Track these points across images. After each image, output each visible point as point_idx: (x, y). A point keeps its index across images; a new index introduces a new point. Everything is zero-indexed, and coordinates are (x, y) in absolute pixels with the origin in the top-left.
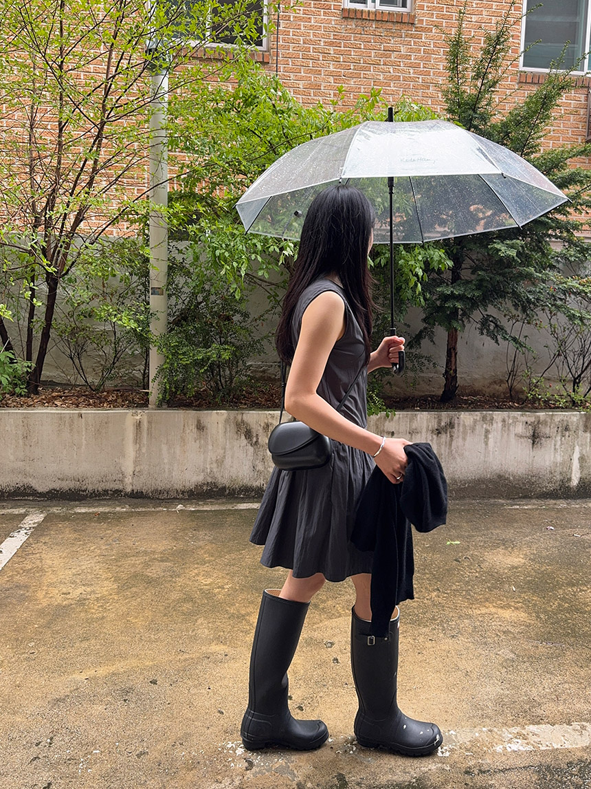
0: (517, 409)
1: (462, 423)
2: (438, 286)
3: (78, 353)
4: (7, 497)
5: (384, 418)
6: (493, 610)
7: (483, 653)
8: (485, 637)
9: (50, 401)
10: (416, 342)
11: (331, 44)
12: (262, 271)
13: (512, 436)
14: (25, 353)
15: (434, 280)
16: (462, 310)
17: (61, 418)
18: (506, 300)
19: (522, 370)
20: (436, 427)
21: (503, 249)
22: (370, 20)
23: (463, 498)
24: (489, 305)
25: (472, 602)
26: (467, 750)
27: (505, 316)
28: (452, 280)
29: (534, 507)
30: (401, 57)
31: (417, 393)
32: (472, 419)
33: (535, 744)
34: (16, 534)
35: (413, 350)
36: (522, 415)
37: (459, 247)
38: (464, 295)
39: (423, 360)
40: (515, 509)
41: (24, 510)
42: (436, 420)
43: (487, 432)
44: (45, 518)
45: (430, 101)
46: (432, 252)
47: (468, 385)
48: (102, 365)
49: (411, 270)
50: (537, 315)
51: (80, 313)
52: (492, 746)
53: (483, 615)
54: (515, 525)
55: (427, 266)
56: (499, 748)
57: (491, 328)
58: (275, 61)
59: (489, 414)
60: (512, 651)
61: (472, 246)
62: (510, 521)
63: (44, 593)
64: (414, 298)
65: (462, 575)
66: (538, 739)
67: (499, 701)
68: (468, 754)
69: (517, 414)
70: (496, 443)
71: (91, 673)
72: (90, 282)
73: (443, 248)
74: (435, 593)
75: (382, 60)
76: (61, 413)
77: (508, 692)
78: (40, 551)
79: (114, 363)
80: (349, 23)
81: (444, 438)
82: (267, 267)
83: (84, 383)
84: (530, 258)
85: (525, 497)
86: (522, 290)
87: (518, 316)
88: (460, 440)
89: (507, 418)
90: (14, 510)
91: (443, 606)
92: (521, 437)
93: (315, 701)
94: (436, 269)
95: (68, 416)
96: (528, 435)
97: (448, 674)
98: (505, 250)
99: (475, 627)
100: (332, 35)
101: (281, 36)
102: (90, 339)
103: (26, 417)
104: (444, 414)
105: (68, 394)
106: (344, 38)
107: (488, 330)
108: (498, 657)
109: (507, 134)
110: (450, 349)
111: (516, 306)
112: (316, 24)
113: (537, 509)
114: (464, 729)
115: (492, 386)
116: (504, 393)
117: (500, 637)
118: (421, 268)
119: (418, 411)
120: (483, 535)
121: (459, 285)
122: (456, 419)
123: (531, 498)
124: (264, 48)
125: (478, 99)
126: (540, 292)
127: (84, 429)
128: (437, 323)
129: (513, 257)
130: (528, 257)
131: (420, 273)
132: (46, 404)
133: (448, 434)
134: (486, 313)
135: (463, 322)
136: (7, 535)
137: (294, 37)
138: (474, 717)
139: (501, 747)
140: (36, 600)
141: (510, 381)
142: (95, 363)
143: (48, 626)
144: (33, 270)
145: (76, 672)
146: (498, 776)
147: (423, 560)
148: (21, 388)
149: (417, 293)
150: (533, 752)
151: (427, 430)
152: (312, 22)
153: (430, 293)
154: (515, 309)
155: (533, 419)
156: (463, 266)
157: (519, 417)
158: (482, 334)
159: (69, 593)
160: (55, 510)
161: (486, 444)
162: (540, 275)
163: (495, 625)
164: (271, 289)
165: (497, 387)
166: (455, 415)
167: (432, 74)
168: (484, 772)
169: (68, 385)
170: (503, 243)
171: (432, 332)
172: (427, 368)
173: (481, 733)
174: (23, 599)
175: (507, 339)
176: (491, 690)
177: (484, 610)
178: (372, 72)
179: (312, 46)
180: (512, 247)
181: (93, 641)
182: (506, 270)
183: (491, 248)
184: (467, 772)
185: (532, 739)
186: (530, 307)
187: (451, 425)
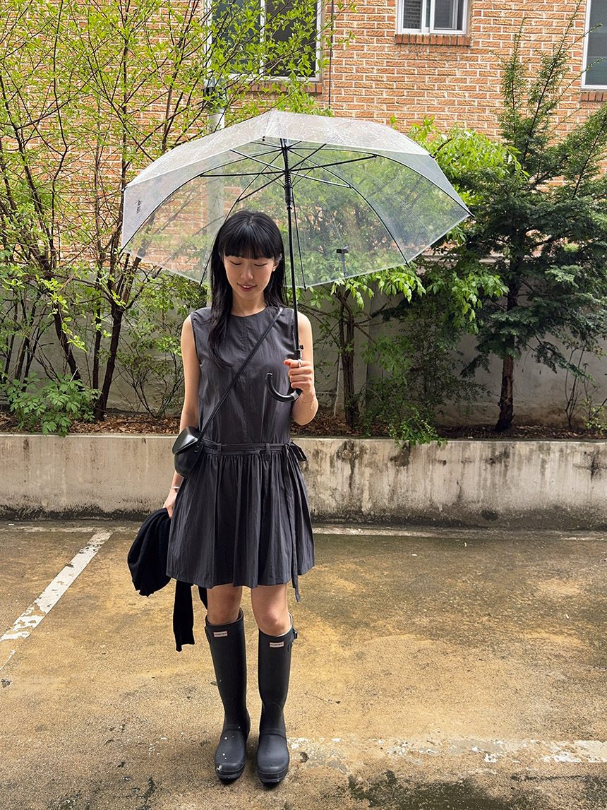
0: (576, 439)
1: (517, 452)
2: (493, 313)
3: (141, 381)
4: (76, 516)
5: (436, 447)
6: (545, 635)
7: (534, 673)
8: (536, 660)
9: (116, 427)
10: (469, 370)
11: (384, 71)
12: (315, 302)
13: (570, 466)
14: (92, 382)
15: (489, 307)
16: (518, 337)
17: (126, 443)
18: (565, 326)
19: (582, 399)
20: (490, 456)
21: (560, 274)
22: (424, 45)
23: (518, 528)
24: (547, 332)
25: (524, 627)
26: (514, 758)
27: (564, 343)
28: (508, 306)
29: (592, 539)
30: (456, 80)
31: (470, 423)
32: (528, 449)
33: (584, 758)
34: (85, 551)
35: (467, 379)
36: (581, 445)
37: (515, 273)
38: (519, 322)
39: (477, 388)
40: (571, 541)
41: (92, 529)
42: (490, 450)
43: (544, 462)
44: (111, 536)
45: (486, 124)
46: (487, 279)
47: (525, 414)
48: (162, 394)
49: (464, 297)
50: (597, 342)
51: (142, 344)
52: (540, 756)
53: (534, 640)
54: (572, 556)
55: (481, 292)
56: (546, 759)
57: (548, 356)
58: (328, 92)
59: (546, 444)
60: (563, 673)
61: (529, 272)
62: (566, 552)
63: (112, 603)
64: (467, 325)
65: (514, 602)
66: (585, 753)
67: (549, 718)
68: (516, 762)
69: (576, 444)
70: (553, 473)
71: (157, 673)
72: (151, 315)
73: (498, 274)
74: (486, 618)
75: (436, 85)
76: (126, 439)
77: (558, 710)
78: (108, 566)
79: (174, 391)
80: (403, 49)
81: (499, 467)
82: (319, 298)
83: (146, 410)
84: (590, 283)
85: (583, 529)
86: (581, 316)
87: (578, 343)
88: (515, 469)
89: (565, 448)
90: (83, 529)
91: (494, 630)
92: (579, 467)
93: (366, 707)
94: (491, 295)
95: (132, 441)
96: (587, 465)
97: (497, 691)
98: (562, 275)
99: (526, 650)
100: (385, 62)
101: (334, 66)
102: (151, 369)
103: (94, 441)
104: (498, 443)
105: (131, 421)
106: (397, 65)
107: (545, 358)
108: (548, 677)
109: (565, 157)
110: (506, 377)
111: (574, 332)
112: (369, 52)
113: (595, 541)
114: (512, 740)
115: (550, 416)
116: (563, 423)
117: (551, 660)
118: (475, 294)
119: (471, 440)
120: (537, 565)
121: (515, 312)
122: (511, 449)
123: (589, 530)
124: (317, 78)
125: (534, 123)
126: (600, 319)
127: (147, 453)
128: (491, 351)
129: (571, 283)
130: (587, 283)
131: (474, 299)
132: (112, 430)
133: (503, 464)
134: (543, 340)
135: (519, 349)
136: (77, 551)
137: (347, 66)
138: (522, 730)
139: (549, 757)
140: (105, 609)
141: (569, 410)
142: (156, 392)
143: (117, 631)
144: (99, 304)
145: (144, 671)
146: (544, 783)
147: (475, 587)
148: (89, 415)
149: (471, 320)
150: (581, 765)
151: (481, 459)
152: (365, 50)
153: (484, 320)
154: (574, 336)
155: (592, 449)
156: (520, 292)
157: (577, 447)
158: (539, 361)
159: (135, 604)
160: (120, 529)
161: (543, 474)
162: (599, 301)
163: (547, 649)
164: (323, 319)
165: (556, 417)
166: (510, 444)
167: (488, 97)
168: (531, 779)
169: (131, 412)
170: (560, 269)
171: (487, 360)
172: (481, 397)
173: (529, 744)
174: (93, 608)
175: (565, 367)
176: (540, 707)
177: (535, 635)
178: (426, 98)
179: (364, 75)
180: (570, 273)
181: (158, 646)
182: (564, 296)
183: (548, 274)
184: (514, 778)
185: (581, 753)
186: (590, 335)
187: (506, 455)
